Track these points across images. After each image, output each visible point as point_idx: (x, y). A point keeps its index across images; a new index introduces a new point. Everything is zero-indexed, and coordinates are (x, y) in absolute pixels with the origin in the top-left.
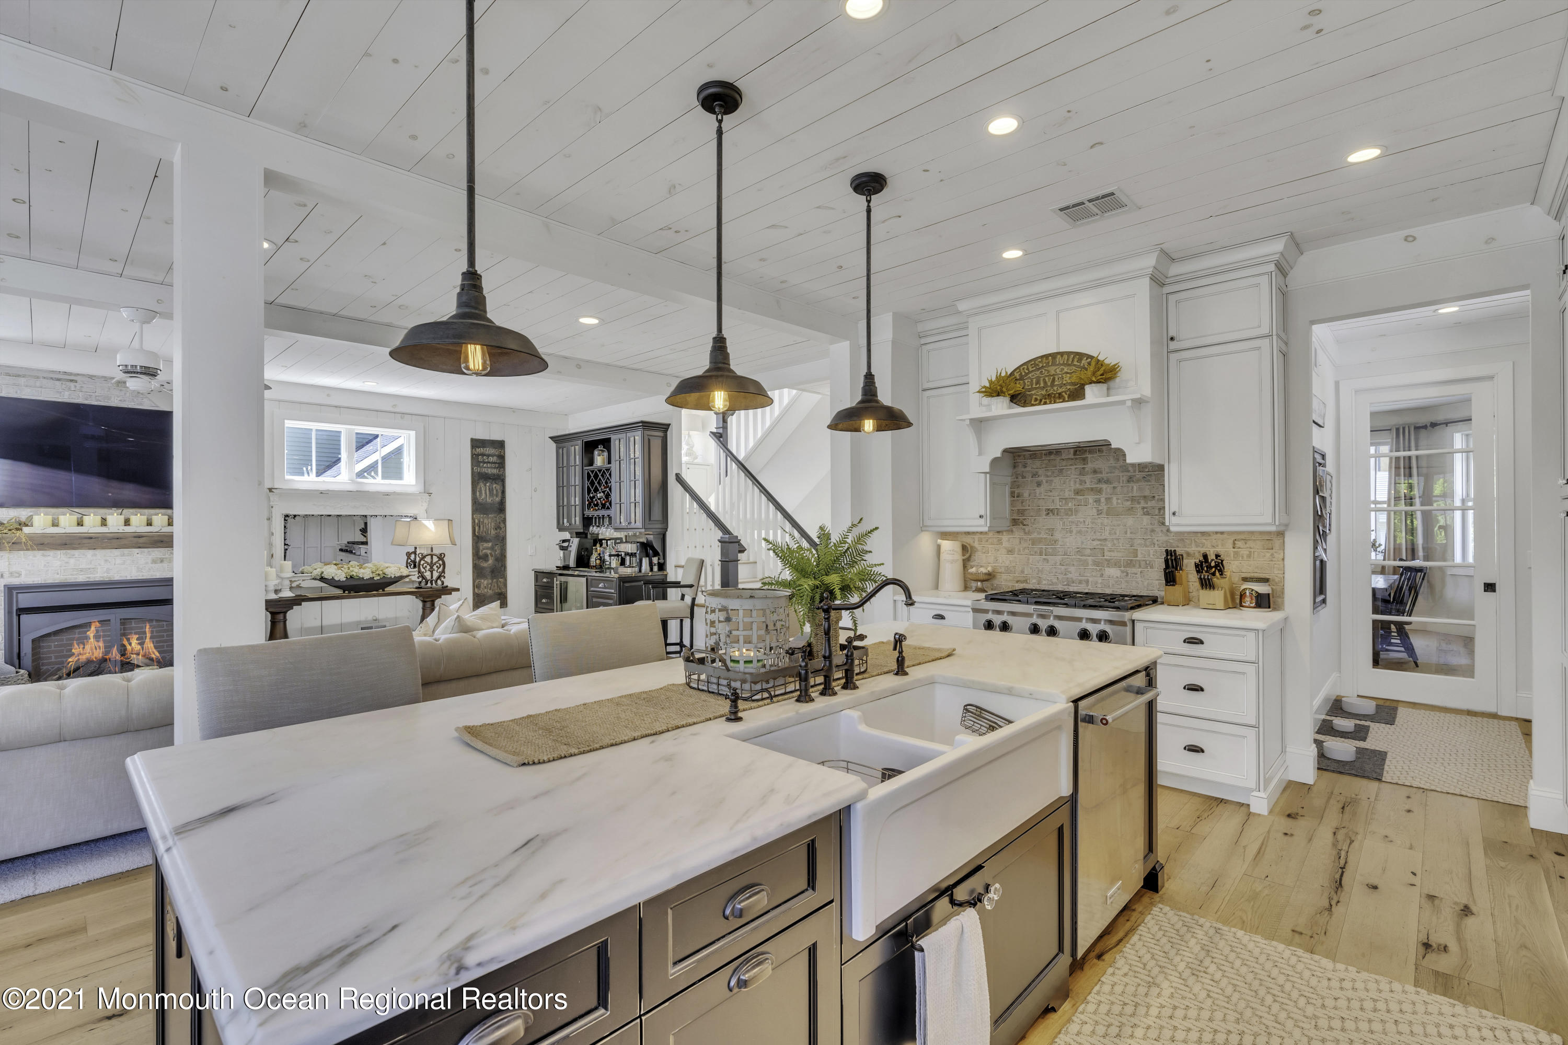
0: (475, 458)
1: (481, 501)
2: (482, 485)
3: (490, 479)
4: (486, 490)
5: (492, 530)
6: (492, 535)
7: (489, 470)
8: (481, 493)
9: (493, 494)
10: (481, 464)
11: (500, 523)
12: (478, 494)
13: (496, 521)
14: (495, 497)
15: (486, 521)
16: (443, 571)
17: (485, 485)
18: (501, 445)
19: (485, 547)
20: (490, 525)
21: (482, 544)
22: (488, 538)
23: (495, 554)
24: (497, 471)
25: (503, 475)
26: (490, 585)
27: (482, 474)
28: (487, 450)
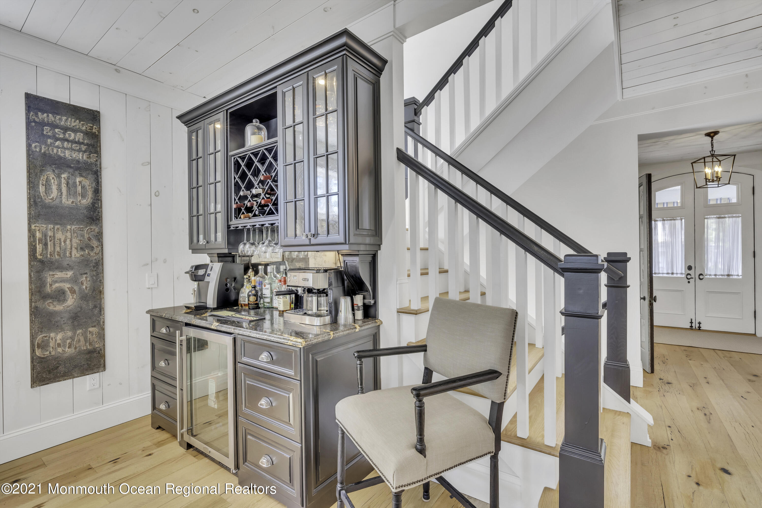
0: (35, 128)
1: (48, 201)
2: (50, 174)
3: (71, 167)
4: (59, 185)
5: (74, 252)
6: (73, 259)
7: (67, 152)
8: (48, 188)
9: (75, 192)
10: (49, 141)
11: (89, 239)
12: (41, 188)
13: (83, 236)
14: (79, 198)
15: (59, 235)
17: (59, 177)
18: (91, 115)
19: (58, 279)
20: (68, 242)
21: (51, 273)
22: (65, 263)
23: (80, 289)
24: (85, 157)
25: (96, 165)
26: (68, 341)
27: (50, 156)
28: (60, 119)
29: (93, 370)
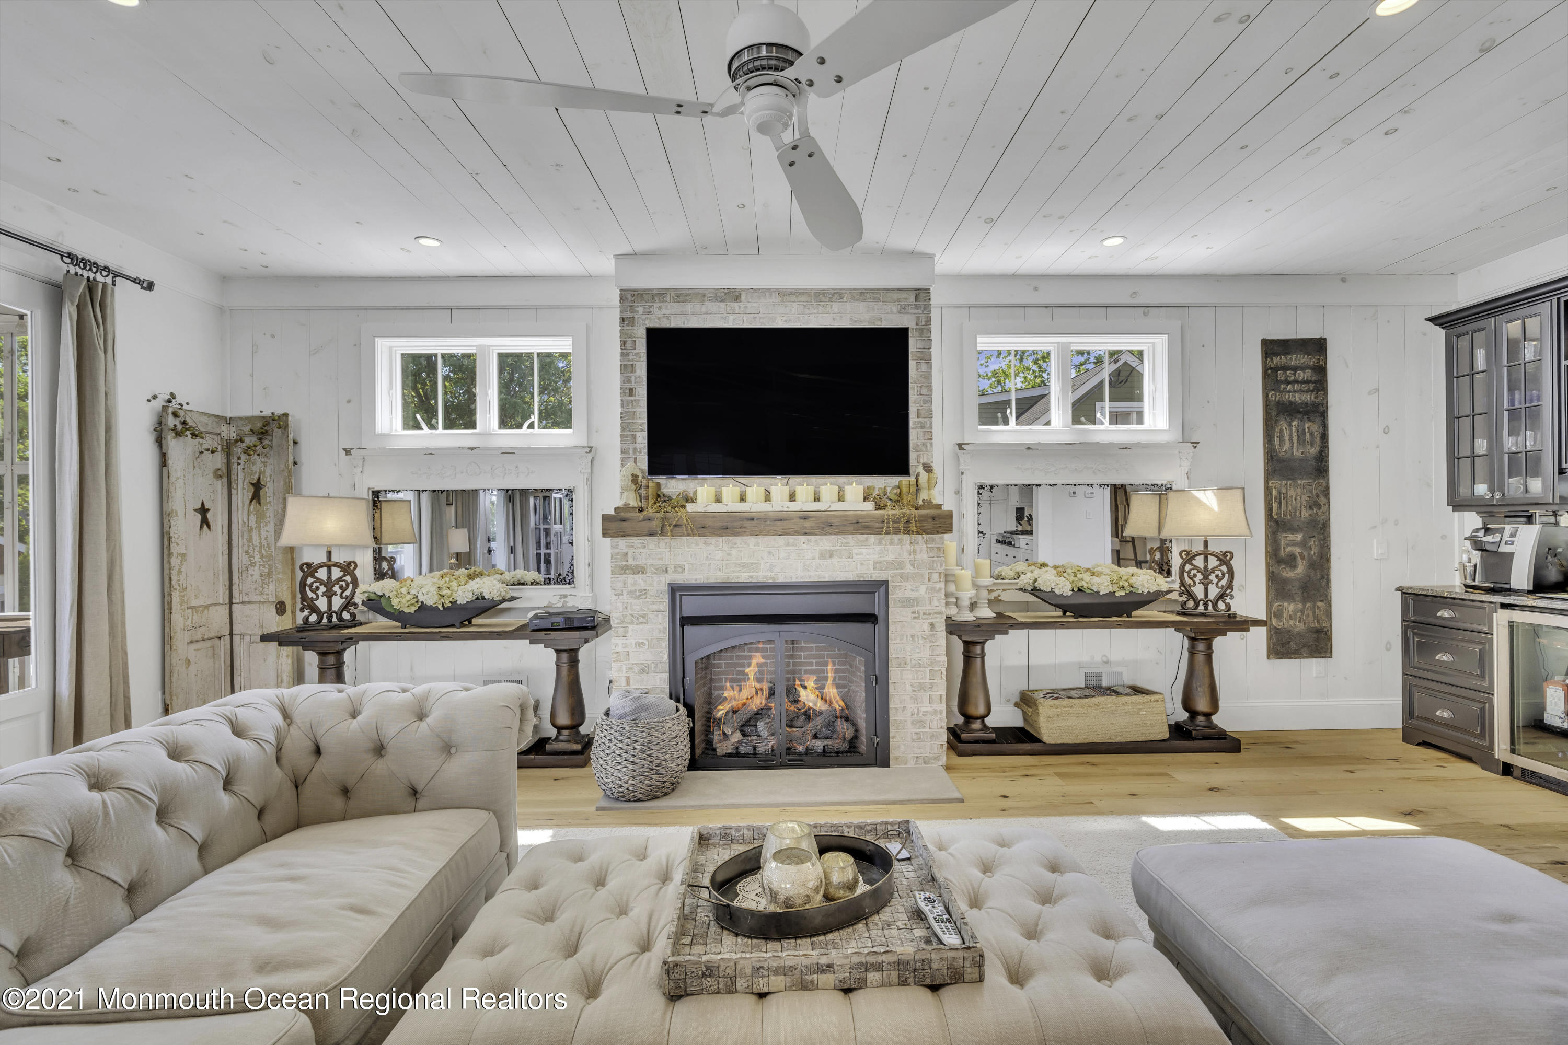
0: (1270, 376)
1: (1281, 454)
2: (1283, 424)
3: (1299, 412)
4: (1291, 435)
5: (1304, 510)
6: (1303, 519)
7: (1297, 395)
8: (1281, 437)
9: (1305, 441)
10: (1282, 386)
11: (1317, 496)
12: (1277, 441)
13: (1311, 492)
14: (1308, 447)
15: (1292, 492)
16: (1230, 586)
18: (1318, 346)
19: (1291, 542)
20: (1298, 500)
21: (1284, 535)
22: (1295, 524)
23: (1309, 554)
24: (1312, 398)
25: (1323, 404)
26: (1299, 614)
27: (1283, 404)
28: (1291, 359)
29: (1320, 653)
